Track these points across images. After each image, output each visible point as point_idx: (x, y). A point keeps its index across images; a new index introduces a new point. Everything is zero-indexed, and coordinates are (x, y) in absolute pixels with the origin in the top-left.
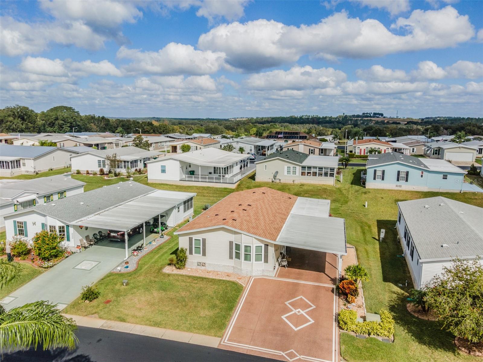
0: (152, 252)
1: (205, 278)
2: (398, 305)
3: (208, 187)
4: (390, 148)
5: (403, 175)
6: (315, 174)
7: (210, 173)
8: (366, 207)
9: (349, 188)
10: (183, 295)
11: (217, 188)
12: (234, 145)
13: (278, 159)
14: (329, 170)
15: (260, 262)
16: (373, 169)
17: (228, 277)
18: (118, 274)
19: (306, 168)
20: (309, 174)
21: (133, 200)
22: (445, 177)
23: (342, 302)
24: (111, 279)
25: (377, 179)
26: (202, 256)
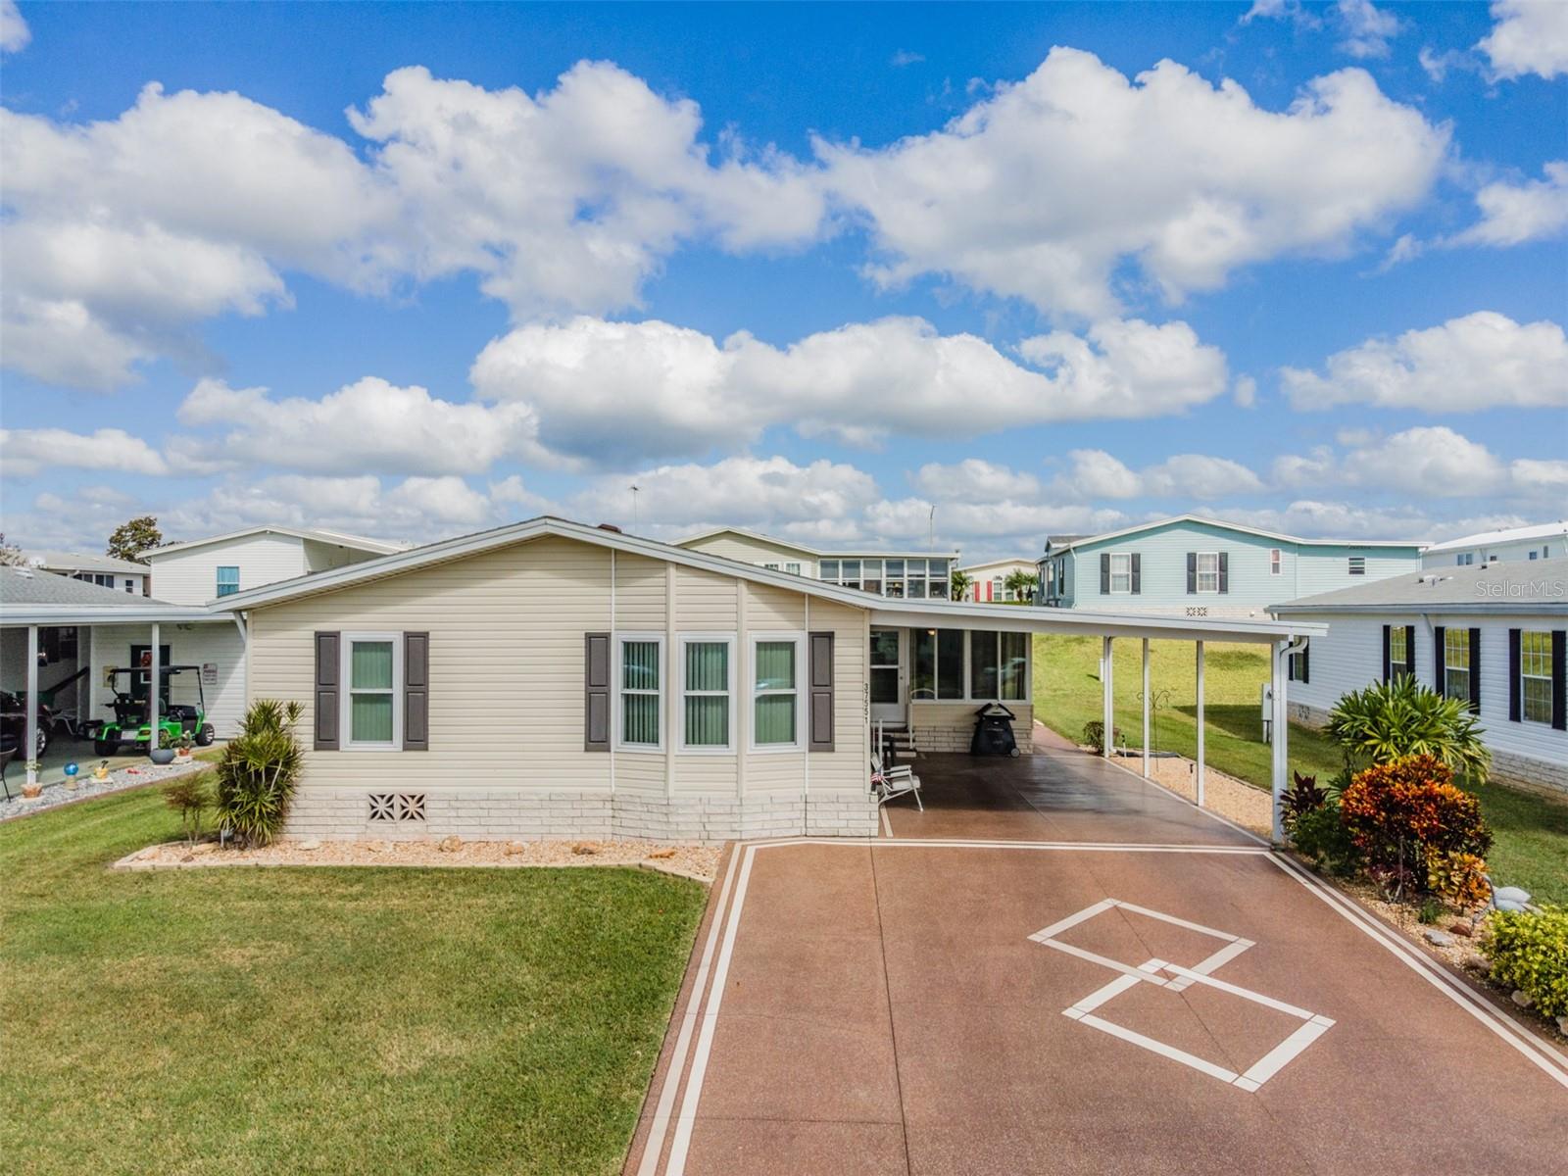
5: (1208, 568)
10: (236, 962)
14: (928, 570)
15: (786, 748)
16: (1096, 554)
19: (840, 568)
22: (1357, 567)
25: (1114, 589)
26: (405, 749)
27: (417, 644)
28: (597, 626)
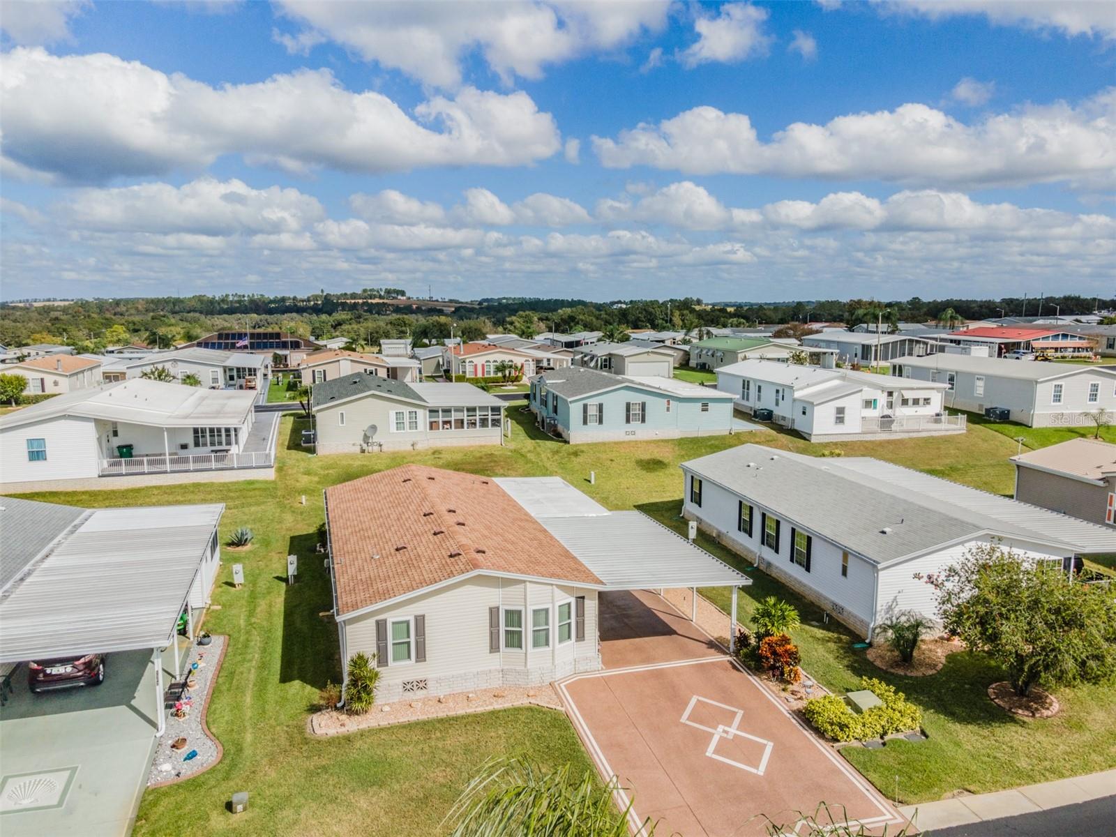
0: (215, 692)
1: (456, 719)
2: (856, 661)
3: (197, 486)
4: (531, 360)
5: (636, 410)
6: (460, 423)
7: (184, 447)
8: (593, 482)
9: (535, 448)
10: (442, 780)
11: (225, 483)
12: (171, 368)
13: (373, 396)
14: (490, 413)
15: (569, 642)
17: (500, 700)
18: (179, 786)
19: (440, 412)
20: (445, 426)
21: (52, 551)
22: (705, 408)
23: (774, 686)
24: (171, 807)
25: (590, 422)
26: (416, 662)
27: (420, 620)
28: (493, 605)
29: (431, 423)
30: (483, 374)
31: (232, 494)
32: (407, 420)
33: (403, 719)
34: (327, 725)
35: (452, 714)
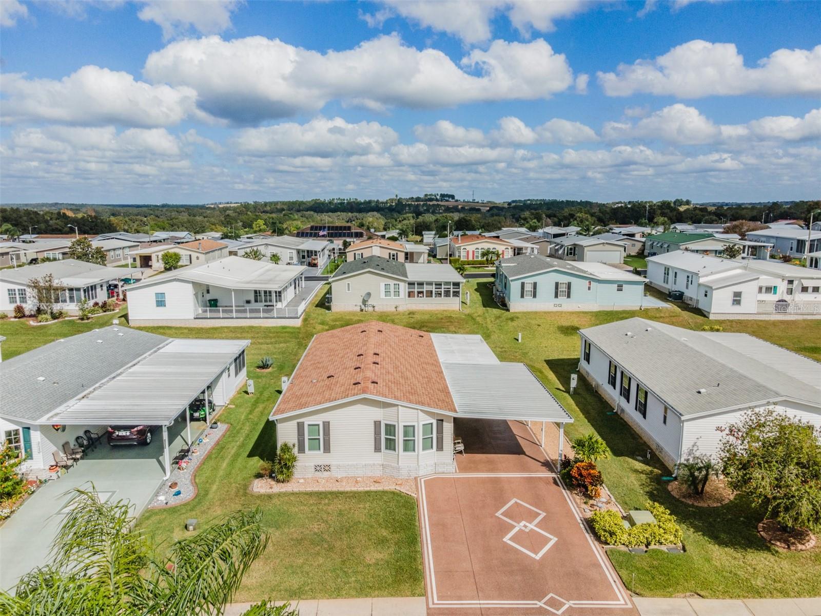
0: (208, 457)
1: (342, 493)
2: (656, 489)
3: (251, 328)
4: (510, 248)
5: (563, 288)
6: (430, 294)
7: (248, 302)
8: (520, 341)
9: (484, 314)
10: (316, 530)
11: (269, 327)
12: (262, 249)
13: (369, 272)
14: (452, 287)
15: (431, 451)
16: (520, 282)
17: (377, 485)
18: (165, 510)
19: (416, 285)
20: (420, 295)
21: (139, 362)
22: (620, 288)
23: (579, 499)
24: (156, 521)
25: (526, 296)
26: (324, 452)
27: (327, 425)
28: (377, 419)
29: (409, 293)
30: (473, 258)
31: (271, 335)
32: (392, 290)
33: (309, 489)
34: (261, 487)
35: (341, 489)
